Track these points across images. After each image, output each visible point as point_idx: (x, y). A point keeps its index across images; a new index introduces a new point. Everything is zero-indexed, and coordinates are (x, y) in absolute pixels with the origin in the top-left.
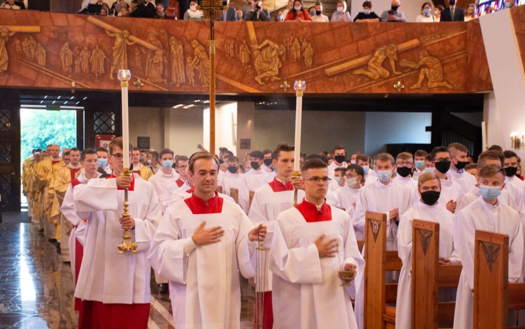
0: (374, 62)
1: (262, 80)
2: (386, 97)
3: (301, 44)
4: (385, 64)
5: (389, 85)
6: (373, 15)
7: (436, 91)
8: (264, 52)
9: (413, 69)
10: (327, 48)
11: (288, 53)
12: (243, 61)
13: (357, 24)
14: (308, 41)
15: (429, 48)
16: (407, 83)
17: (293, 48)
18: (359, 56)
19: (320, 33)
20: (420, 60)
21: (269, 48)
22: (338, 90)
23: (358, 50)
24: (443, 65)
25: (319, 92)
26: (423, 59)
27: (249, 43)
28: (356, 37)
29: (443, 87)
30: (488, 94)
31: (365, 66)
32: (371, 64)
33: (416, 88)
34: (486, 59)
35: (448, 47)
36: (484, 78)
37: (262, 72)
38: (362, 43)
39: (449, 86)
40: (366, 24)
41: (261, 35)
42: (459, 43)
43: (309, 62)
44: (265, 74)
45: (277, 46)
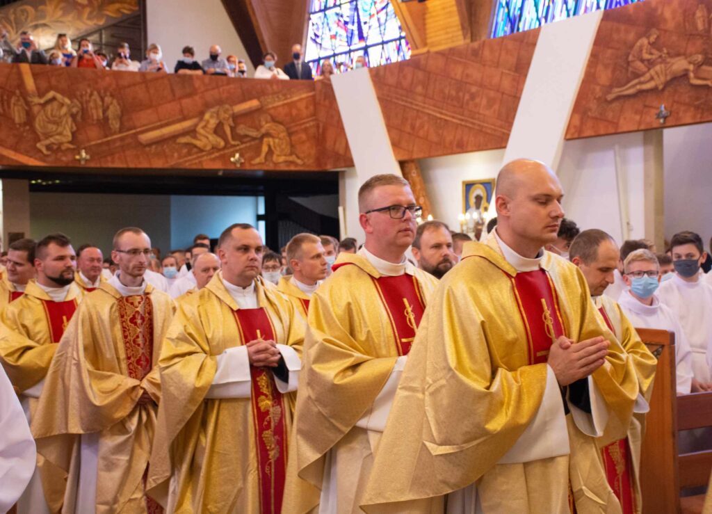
0: (204, 127)
1: (48, 147)
2: (220, 173)
3: (102, 99)
4: (218, 131)
5: (225, 157)
7: (283, 168)
8: (49, 107)
9: (254, 139)
10: (139, 106)
11: (84, 111)
12: (17, 120)
13: (180, 76)
14: (112, 96)
15: (272, 111)
16: (247, 155)
17: (92, 104)
18: (184, 119)
19: (129, 86)
20: (261, 127)
21: (55, 104)
22: (158, 164)
23: (181, 111)
24: (290, 134)
25: (132, 166)
26: (266, 126)
27: (24, 94)
28: (178, 93)
29: (292, 163)
30: (343, 172)
31: (192, 132)
32: (199, 129)
34: (342, 129)
35: (294, 112)
36: (342, 151)
37: (47, 136)
38: (186, 102)
39: (299, 161)
40: (191, 77)
41: (44, 85)
42: (307, 108)
43: (115, 125)
44: (52, 140)
45: (67, 101)
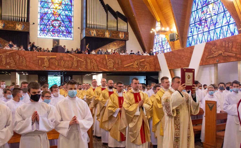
0: (135, 64)
1: (109, 68)
2: (138, 72)
3: (118, 60)
4: (137, 64)
5: (138, 69)
6: (133, 54)
7: (149, 71)
8: (109, 61)
9: (143, 66)
10: (124, 61)
11: (115, 62)
12: (104, 64)
13: (131, 55)
14: (120, 59)
15: (147, 61)
16: (142, 69)
17: (116, 61)
18: (131, 63)
19: (122, 57)
20: (145, 64)
21: (110, 61)
22: (127, 70)
23: (131, 61)
24: (150, 65)
25: (123, 71)
26: (146, 64)
27: (106, 60)
28: (130, 58)
29: (150, 70)
30: (159, 72)
31: (133, 65)
32: (134, 64)
33: (144, 70)
34: (159, 64)
35: (151, 61)
36: (159, 68)
37: (109, 66)
38: (132, 60)
39: (151, 70)
40: (133, 55)
41: (109, 58)
42: (153, 60)
43: (120, 64)
44: (110, 67)
45: (112, 60)
